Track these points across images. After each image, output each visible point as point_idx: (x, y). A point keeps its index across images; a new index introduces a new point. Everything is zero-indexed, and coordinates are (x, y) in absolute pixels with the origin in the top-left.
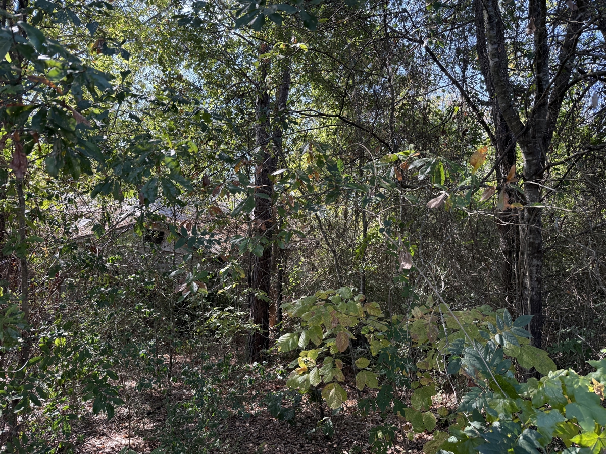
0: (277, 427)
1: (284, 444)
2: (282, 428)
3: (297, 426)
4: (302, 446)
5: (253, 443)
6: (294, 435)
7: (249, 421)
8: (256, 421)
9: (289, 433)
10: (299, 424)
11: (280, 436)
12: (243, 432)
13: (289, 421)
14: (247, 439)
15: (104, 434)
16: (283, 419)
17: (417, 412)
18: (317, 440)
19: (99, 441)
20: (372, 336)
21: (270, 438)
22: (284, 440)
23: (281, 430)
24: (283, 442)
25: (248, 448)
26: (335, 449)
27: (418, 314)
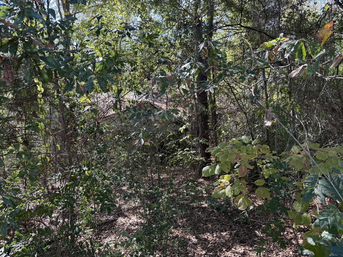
0: (216, 215)
1: (221, 225)
2: (219, 216)
3: (228, 215)
4: (231, 227)
5: (203, 224)
6: (226, 220)
7: (201, 211)
8: (205, 211)
9: (223, 219)
10: (229, 214)
11: (219, 220)
12: (198, 217)
13: (224, 212)
14: (199, 221)
15: (126, 216)
16: (220, 211)
17: (297, 214)
18: (240, 224)
19: (124, 219)
20: (265, 166)
21: (213, 221)
22: (220, 223)
23: (219, 217)
24: (220, 224)
25: (200, 226)
26: (251, 229)
27: (296, 151)
